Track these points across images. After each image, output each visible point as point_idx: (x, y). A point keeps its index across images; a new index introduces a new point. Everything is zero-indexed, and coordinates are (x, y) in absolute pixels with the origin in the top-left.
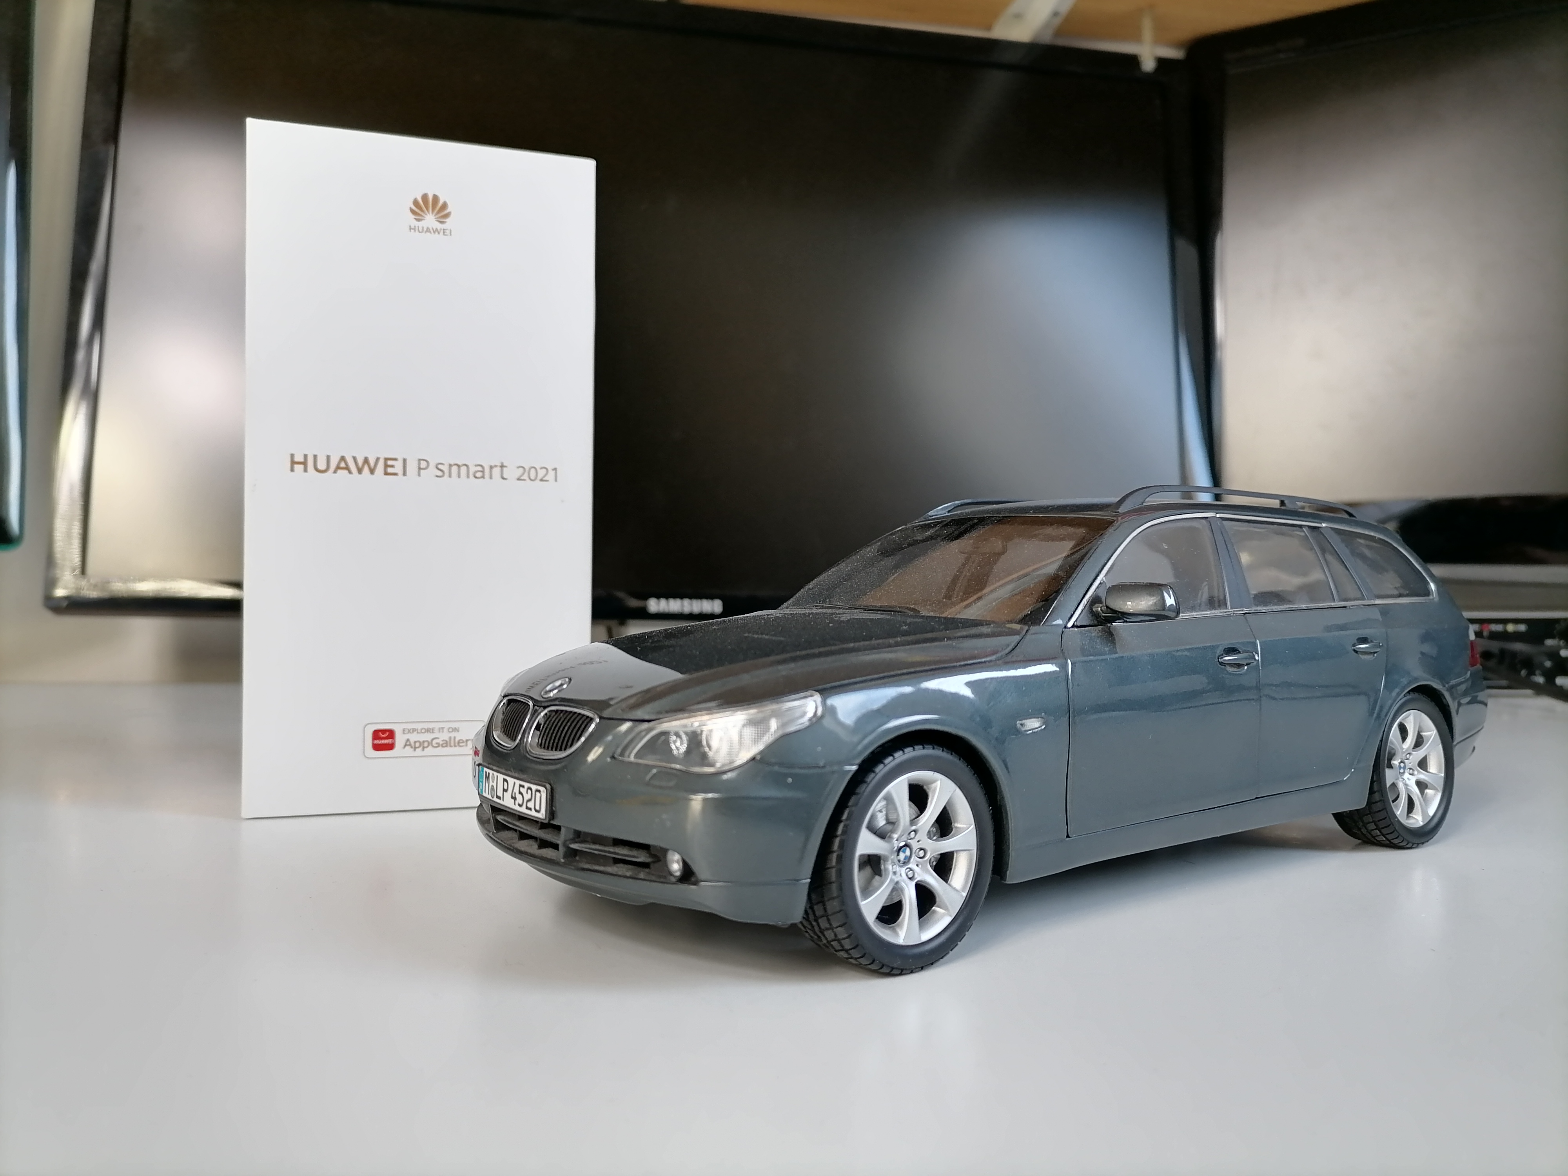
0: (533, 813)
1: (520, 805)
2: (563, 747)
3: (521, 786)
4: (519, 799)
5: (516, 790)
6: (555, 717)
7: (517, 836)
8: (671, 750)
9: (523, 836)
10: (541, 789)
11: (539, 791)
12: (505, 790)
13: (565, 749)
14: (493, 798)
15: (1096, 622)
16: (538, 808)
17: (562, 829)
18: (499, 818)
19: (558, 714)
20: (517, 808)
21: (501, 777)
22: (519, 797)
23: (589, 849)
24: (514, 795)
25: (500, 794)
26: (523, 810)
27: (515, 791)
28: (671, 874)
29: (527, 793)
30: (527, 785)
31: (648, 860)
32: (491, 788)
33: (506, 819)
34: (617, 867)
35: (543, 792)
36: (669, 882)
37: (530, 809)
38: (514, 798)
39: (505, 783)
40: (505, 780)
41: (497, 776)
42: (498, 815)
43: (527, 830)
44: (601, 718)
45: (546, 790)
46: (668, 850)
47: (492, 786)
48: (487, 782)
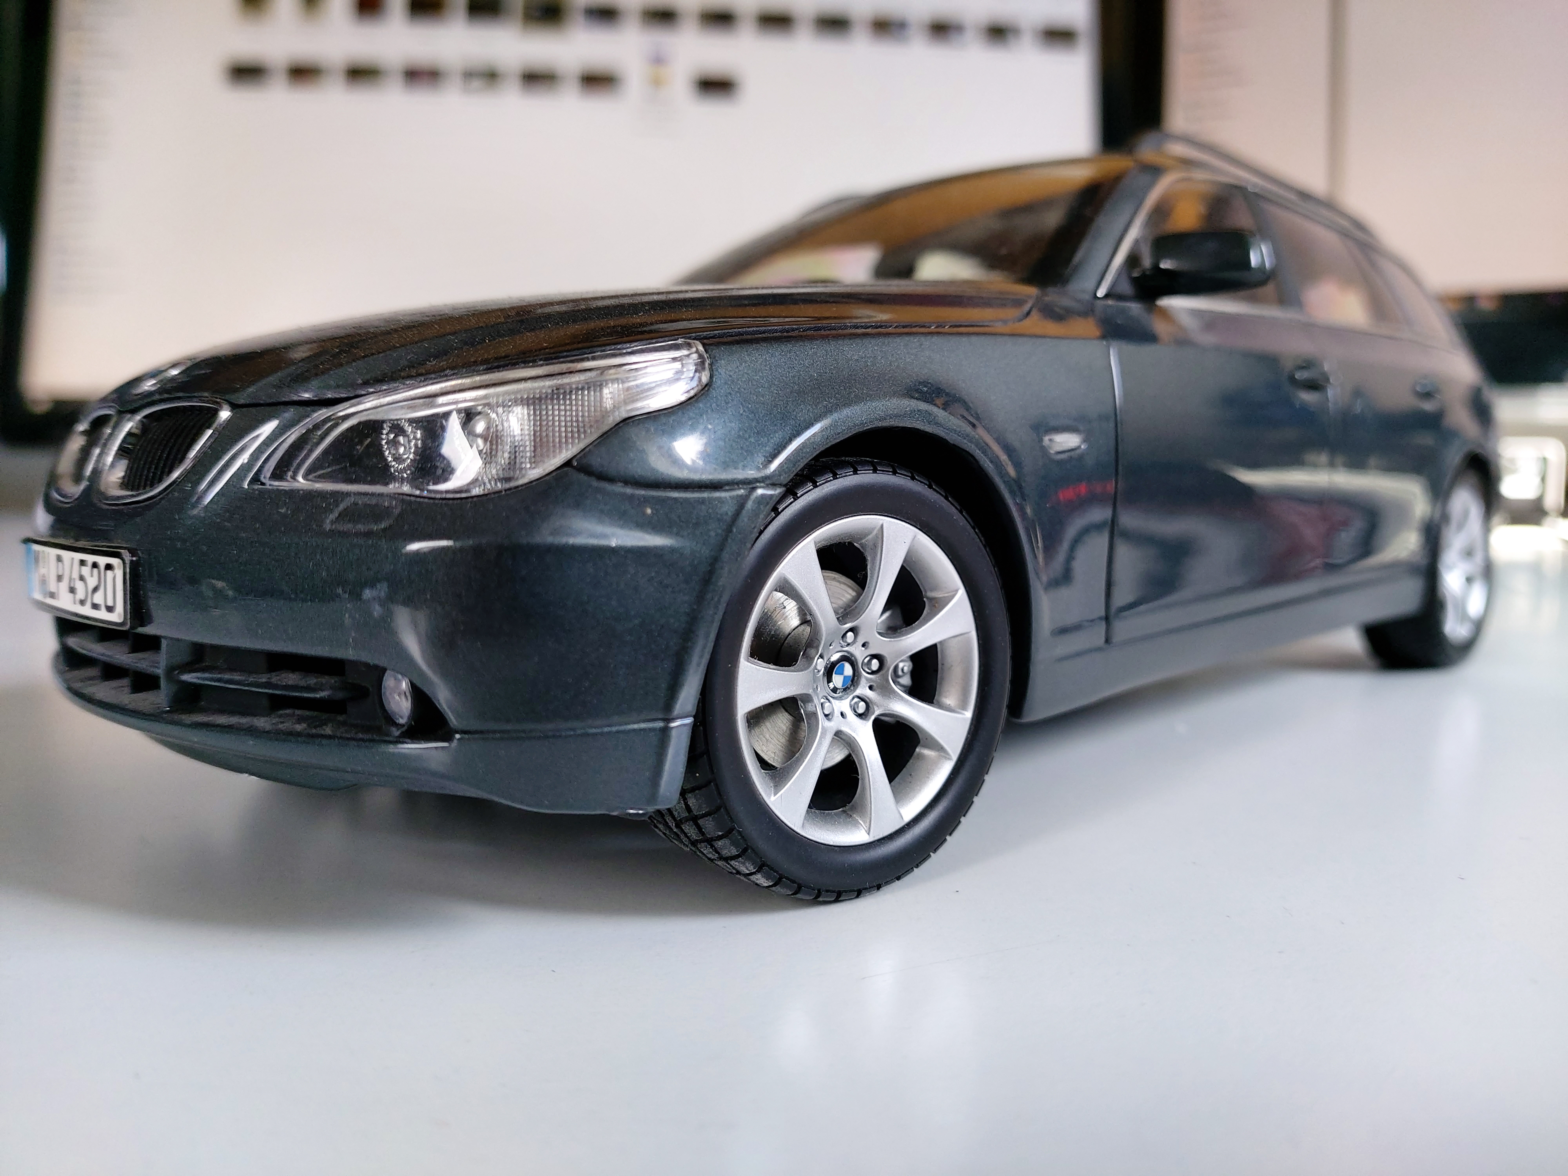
0: (105, 614)
1: (82, 602)
2: (162, 476)
3: (83, 563)
4: (81, 590)
5: (76, 572)
6: (151, 426)
7: (99, 673)
8: (387, 466)
9: (108, 671)
10: (115, 562)
11: (111, 567)
12: (59, 579)
13: (161, 480)
16: (110, 603)
17: (164, 643)
18: (72, 643)
19: (155, 418)
20: (78, 608)
22: (79, 585)
23: (219, 680)
24: (72, 584)
25: (53, 585)
26: (85, 609)
27: (73, 576)
28: (390, 720)
29: (92, 575)
30: (90, 559)
31: (341, 695)
32: (43, 580)
33: (81, 639)
34: (280, 716)
35: (119, 568)
36: (387, 738)
37: (99, 607)
38: (72, 590)
39: (60, 565)
40: (59, 559)
41: (49, 554)
43: (108, 654)
44: (234, 406)
45: (124, 563)
46: (383, 670)
47: (43, 575)
48: (37, 571)
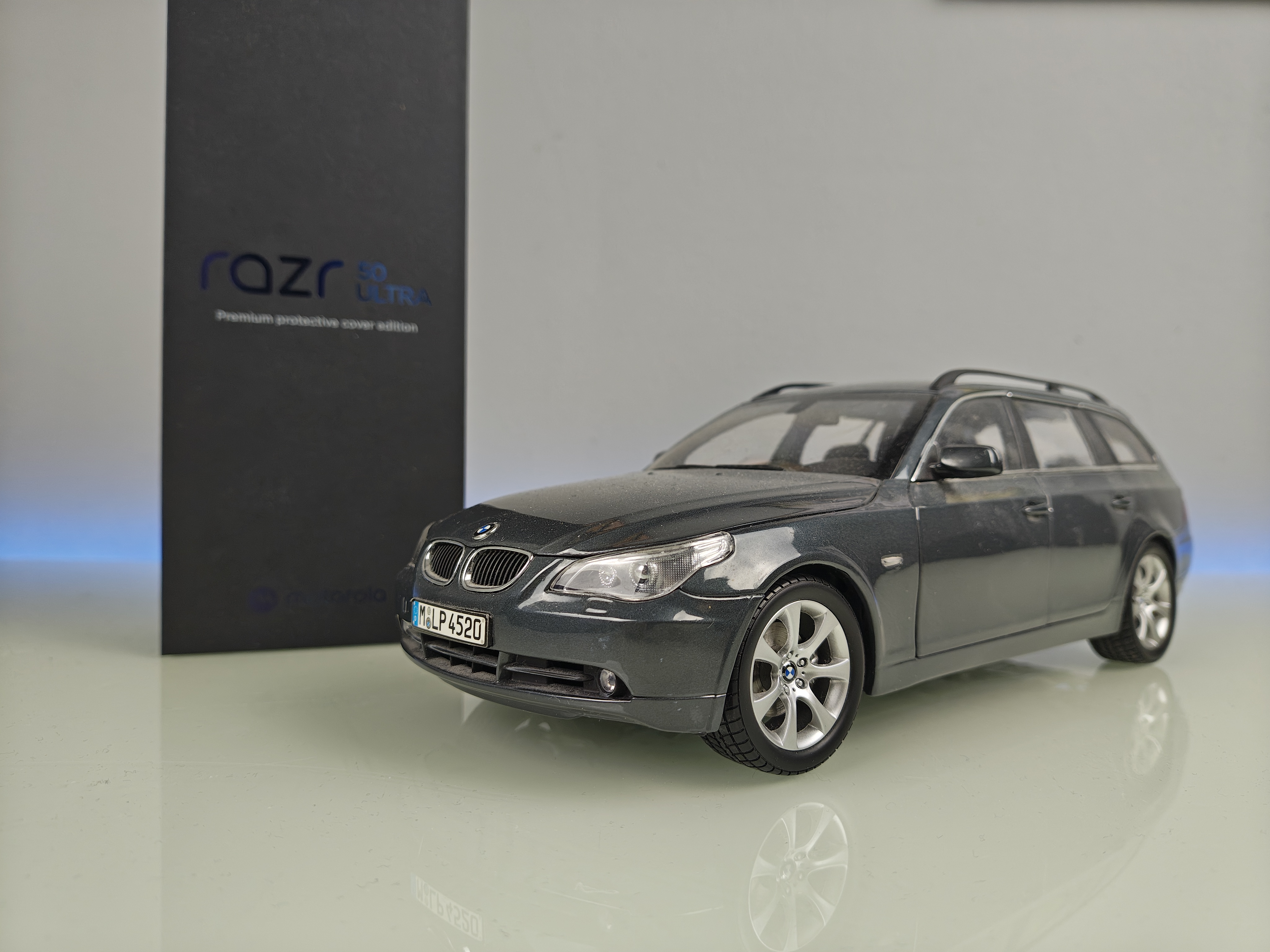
0: (472, 640)
1: (459, 634)
2: (498, 583)
3: (459, 617)
4: (458, 628)
5: (455, 620)
6: (487, 556)
7: (449, 662)
8: (600, 583)
9: (456, 662)
10: (481, 618)
11: (479, 621)
12: (442, 621)
13: (500, 584)
14: (428, 628)
15: (931, 477)
16: (477, 635)
17: (499, 654)
18: (431, 646)
19: (489, 554)
20: (455, 636)
21: (438, 610)
22: (457, 626)
23: (527, 670)
24: (451, 625)
25: (437, 624)
26: (462, 637)
27: (452, 621)
28: (605, 690)
29: (466, 623)
30: (465, 616)
31: (583, 679)
32: (427, 620)
33: (439, 647)
34: (552, 687)
35: (483, 622)
36: (604, 698)
37: (470, 637)
38: (453, 628)
39: (443, 615)
40: (442, 612)
41: (434, 609)
42: (430, 644)
43: (462, 656)
44: (535, 555)
45: (486, 620)
46: (602, 669)
47: (428, 618)
48: (422, 615)
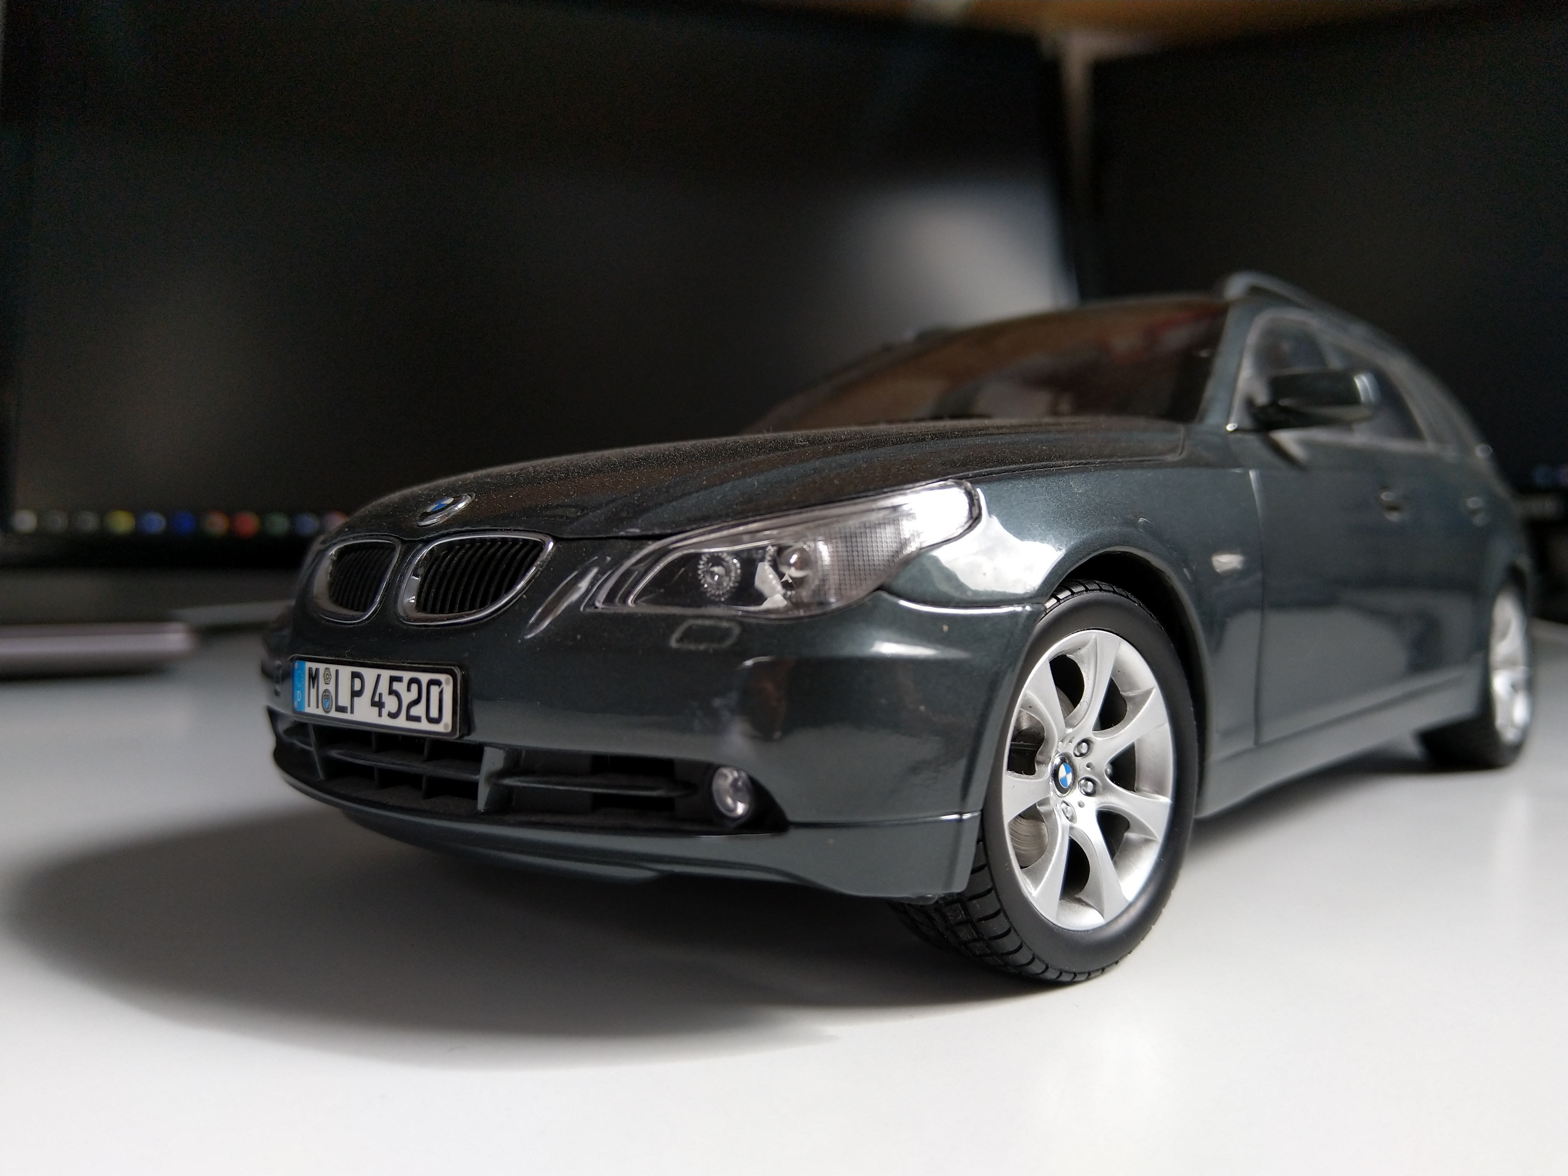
0: (424, 725)
1: (393, 716)
2: (477, 603)
3: (394, 679)
4: (391, 704)
5: (383, 687)
6: (450, 556)
7: (374, 782)
8: (703, 592)
9: (388, 779)
10: (442, 677)
11: (438, 683)
12: (355, 694)
13: (483, 606)
14: (327, 712)
16: (434, 715)
17: (487, 751)
18: (335, 754)
19: (456, 549)
20: (386, 721)
21: (346, 671)
22: (389, 701)
23: (542, 783)
24: (377, 699)
25: (344, 700)
26: (401, 722)
27: (379, 691)
28: (725, 814)
29: (409, 690)
30: (407, 676)
31: (671, 794)
32: (322, 695)
33: (351, 752)
35: (447, 683)
36: (722, 830)
37: (417, 719)
39: (357, 682)
40: (355, 675)
41: (337, 671)
42: (331, 748)
43: (402, 765)
44: (556, 540)
45: (455, 680)
46: (717, 767)
47: (326, 691)
48: (313, 687)
